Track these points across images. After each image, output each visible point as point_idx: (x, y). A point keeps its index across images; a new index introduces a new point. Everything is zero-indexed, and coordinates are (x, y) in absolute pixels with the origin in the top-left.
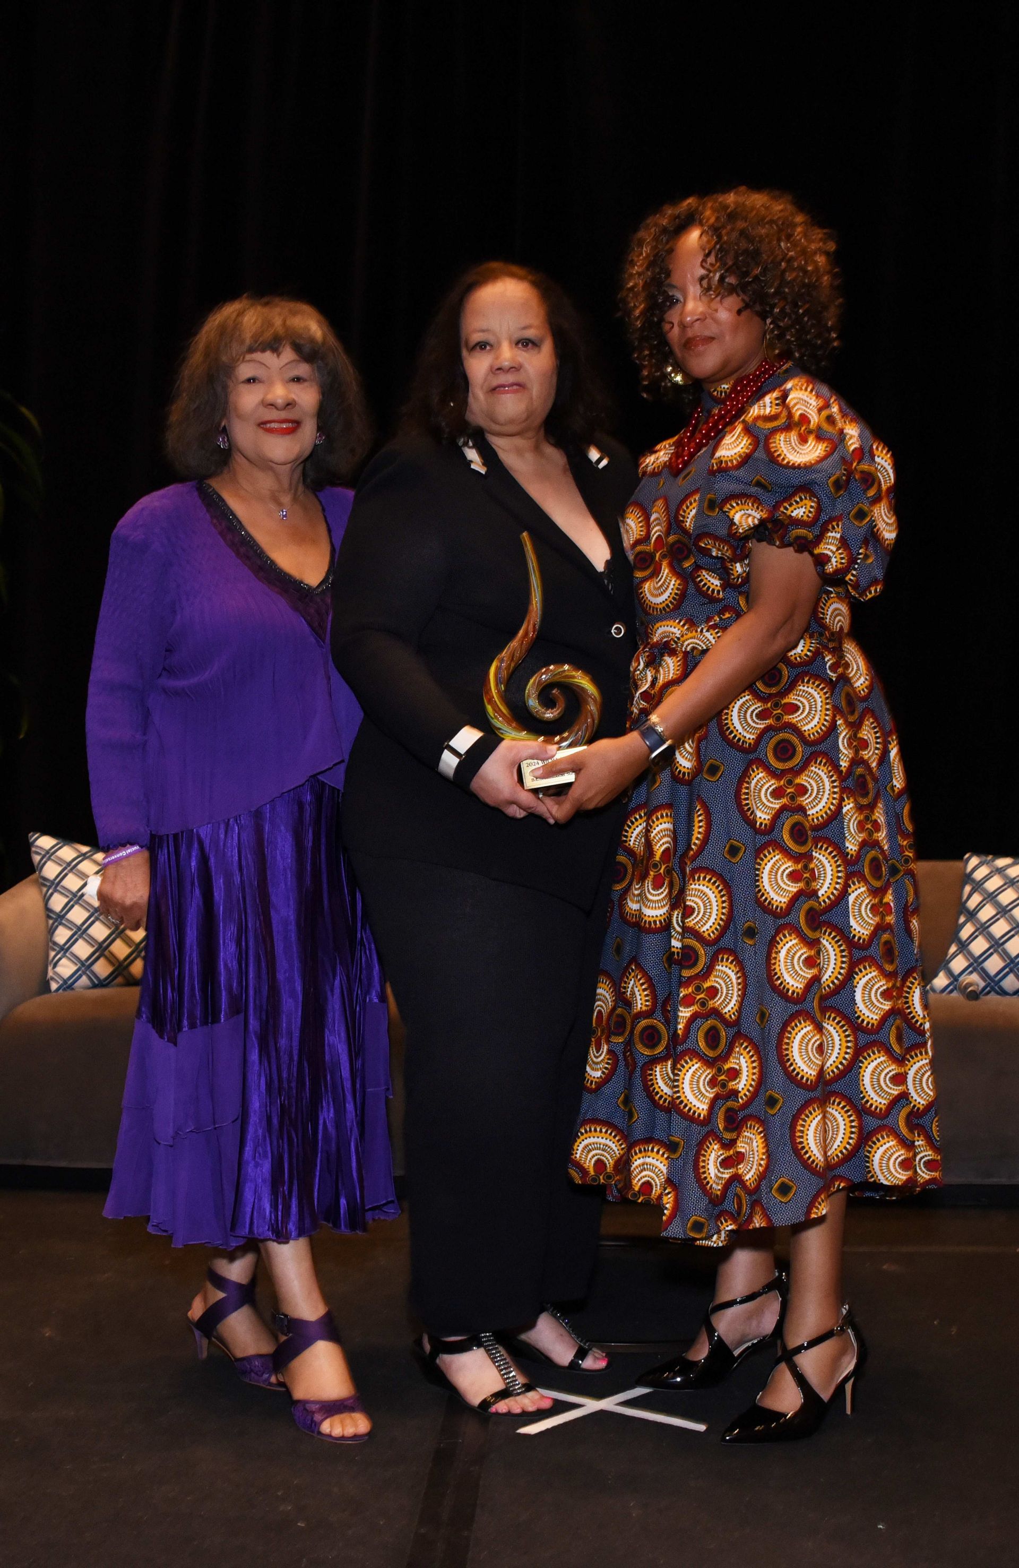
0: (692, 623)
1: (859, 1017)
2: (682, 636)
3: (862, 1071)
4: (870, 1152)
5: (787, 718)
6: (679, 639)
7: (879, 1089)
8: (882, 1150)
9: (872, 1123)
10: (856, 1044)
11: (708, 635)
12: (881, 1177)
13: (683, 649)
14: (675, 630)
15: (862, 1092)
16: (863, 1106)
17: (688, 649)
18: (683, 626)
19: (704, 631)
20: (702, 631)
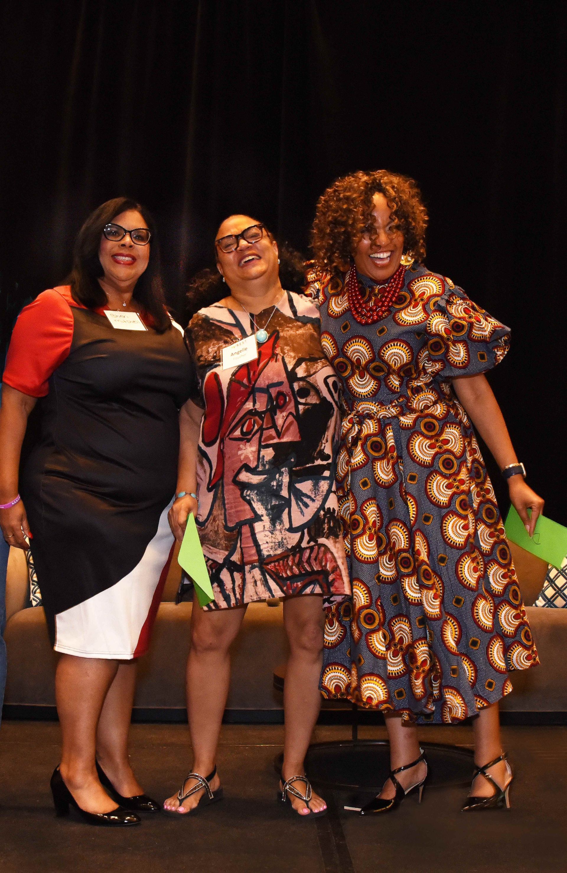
0: (382, 404)
1: (493, 590)
2: (378, 411)
3: (499, 616)
4: (510, 655)
5: (445, 447)
6: (376, 412)
7: (509, 624)
8: (516, 653)
9: (510, 641)
10: (494, 604)
11: (392, 410)
12: (517, 666)
13: (378, 417)
14: (373, 408)
15: (501, 627)
16: (504, 634)
17: (381, 417)
18: (378, 405)
19: (390, 408)
20: (389, 408)
